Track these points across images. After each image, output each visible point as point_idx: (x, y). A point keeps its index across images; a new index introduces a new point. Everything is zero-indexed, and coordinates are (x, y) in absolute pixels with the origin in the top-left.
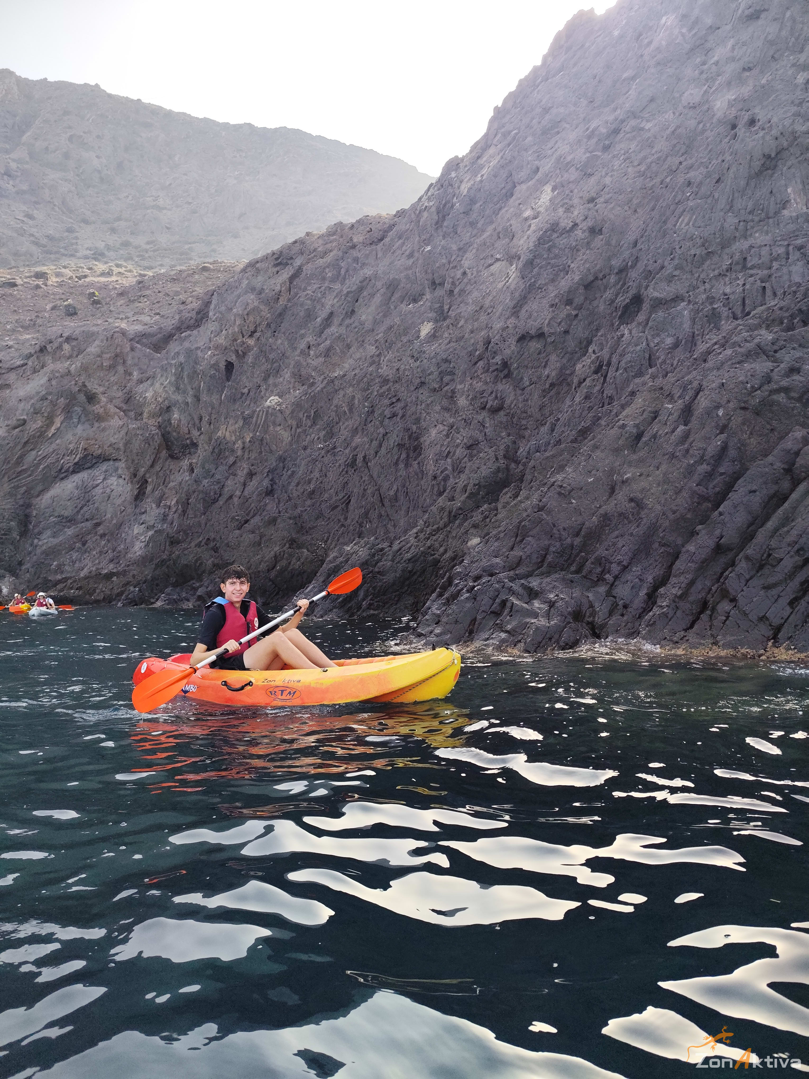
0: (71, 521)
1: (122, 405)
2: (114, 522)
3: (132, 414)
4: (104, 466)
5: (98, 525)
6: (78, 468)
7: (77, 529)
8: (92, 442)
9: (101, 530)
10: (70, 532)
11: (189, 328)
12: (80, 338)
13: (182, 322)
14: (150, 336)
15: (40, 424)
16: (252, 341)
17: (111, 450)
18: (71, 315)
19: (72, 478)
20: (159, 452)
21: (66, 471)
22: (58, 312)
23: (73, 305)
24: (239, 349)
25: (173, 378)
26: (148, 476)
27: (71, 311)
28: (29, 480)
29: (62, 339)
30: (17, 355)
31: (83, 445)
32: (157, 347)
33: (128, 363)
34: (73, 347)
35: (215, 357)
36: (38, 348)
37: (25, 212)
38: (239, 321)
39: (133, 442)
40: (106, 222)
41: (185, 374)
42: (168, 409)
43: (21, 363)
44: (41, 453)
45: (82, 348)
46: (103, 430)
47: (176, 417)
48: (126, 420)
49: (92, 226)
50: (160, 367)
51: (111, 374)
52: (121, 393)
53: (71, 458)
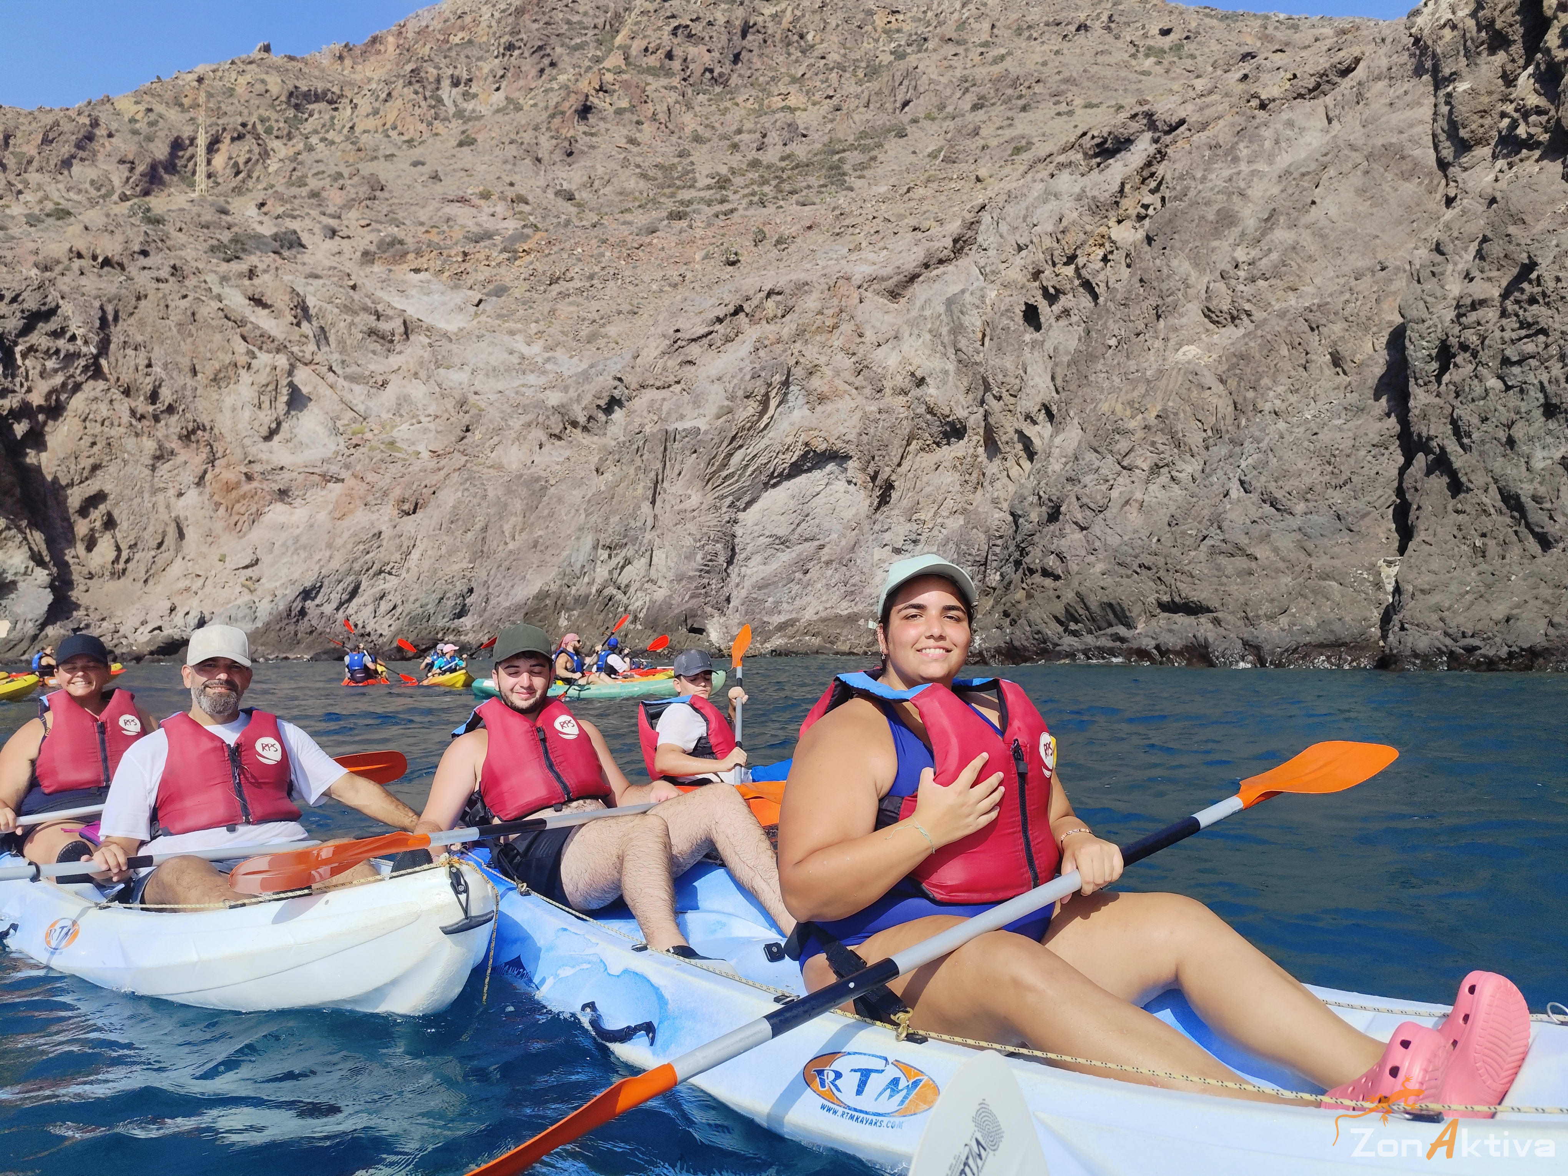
0: (784, 542)
1: (852, 379)
2: (843, 543)
3: (868, 391)
4: (831, 467)
5: (821, 547)
6: (796, 470)
7: (794, 555)
8: (816, 433)
9: (825, 554)
10: (786, 557)
11: (941, 262)
12: (788, 291)
13: (930, 255)
14: (883, 279)
15: (750, 411)
16: (1070, 270)
17: (839, 444)
18: (733, 264)
19: (786, 484)
20: (908, 444)
21: (780, 475)
22: (712, 262)
23: (734, 250)
24: (1049, 284)
25: (928, 337)
26: (893, 478)
27: (733, 258)
28: (736, 486)
29: (762, 295)
30: (698, 320)
31: (804, 438)
32: (894, 295)
33: (859, 318)
34: (778, 303)
35: (1008, 299)
36: (731, 308)
37: (627, 137)
38: (1048, 242)
39: (872, 431)
40: (724, 137)
41: (944, 330)
42: (921, 382)
43: (707, 330)
44: (752, 451)
45: (790, 303)
46: (829, 416)
47: (932, 392)
48: (860, 400)
49: (708, 145)
50: (907, 322)
51: (835, 337)
52: (848, 363)
53: (788, 456)
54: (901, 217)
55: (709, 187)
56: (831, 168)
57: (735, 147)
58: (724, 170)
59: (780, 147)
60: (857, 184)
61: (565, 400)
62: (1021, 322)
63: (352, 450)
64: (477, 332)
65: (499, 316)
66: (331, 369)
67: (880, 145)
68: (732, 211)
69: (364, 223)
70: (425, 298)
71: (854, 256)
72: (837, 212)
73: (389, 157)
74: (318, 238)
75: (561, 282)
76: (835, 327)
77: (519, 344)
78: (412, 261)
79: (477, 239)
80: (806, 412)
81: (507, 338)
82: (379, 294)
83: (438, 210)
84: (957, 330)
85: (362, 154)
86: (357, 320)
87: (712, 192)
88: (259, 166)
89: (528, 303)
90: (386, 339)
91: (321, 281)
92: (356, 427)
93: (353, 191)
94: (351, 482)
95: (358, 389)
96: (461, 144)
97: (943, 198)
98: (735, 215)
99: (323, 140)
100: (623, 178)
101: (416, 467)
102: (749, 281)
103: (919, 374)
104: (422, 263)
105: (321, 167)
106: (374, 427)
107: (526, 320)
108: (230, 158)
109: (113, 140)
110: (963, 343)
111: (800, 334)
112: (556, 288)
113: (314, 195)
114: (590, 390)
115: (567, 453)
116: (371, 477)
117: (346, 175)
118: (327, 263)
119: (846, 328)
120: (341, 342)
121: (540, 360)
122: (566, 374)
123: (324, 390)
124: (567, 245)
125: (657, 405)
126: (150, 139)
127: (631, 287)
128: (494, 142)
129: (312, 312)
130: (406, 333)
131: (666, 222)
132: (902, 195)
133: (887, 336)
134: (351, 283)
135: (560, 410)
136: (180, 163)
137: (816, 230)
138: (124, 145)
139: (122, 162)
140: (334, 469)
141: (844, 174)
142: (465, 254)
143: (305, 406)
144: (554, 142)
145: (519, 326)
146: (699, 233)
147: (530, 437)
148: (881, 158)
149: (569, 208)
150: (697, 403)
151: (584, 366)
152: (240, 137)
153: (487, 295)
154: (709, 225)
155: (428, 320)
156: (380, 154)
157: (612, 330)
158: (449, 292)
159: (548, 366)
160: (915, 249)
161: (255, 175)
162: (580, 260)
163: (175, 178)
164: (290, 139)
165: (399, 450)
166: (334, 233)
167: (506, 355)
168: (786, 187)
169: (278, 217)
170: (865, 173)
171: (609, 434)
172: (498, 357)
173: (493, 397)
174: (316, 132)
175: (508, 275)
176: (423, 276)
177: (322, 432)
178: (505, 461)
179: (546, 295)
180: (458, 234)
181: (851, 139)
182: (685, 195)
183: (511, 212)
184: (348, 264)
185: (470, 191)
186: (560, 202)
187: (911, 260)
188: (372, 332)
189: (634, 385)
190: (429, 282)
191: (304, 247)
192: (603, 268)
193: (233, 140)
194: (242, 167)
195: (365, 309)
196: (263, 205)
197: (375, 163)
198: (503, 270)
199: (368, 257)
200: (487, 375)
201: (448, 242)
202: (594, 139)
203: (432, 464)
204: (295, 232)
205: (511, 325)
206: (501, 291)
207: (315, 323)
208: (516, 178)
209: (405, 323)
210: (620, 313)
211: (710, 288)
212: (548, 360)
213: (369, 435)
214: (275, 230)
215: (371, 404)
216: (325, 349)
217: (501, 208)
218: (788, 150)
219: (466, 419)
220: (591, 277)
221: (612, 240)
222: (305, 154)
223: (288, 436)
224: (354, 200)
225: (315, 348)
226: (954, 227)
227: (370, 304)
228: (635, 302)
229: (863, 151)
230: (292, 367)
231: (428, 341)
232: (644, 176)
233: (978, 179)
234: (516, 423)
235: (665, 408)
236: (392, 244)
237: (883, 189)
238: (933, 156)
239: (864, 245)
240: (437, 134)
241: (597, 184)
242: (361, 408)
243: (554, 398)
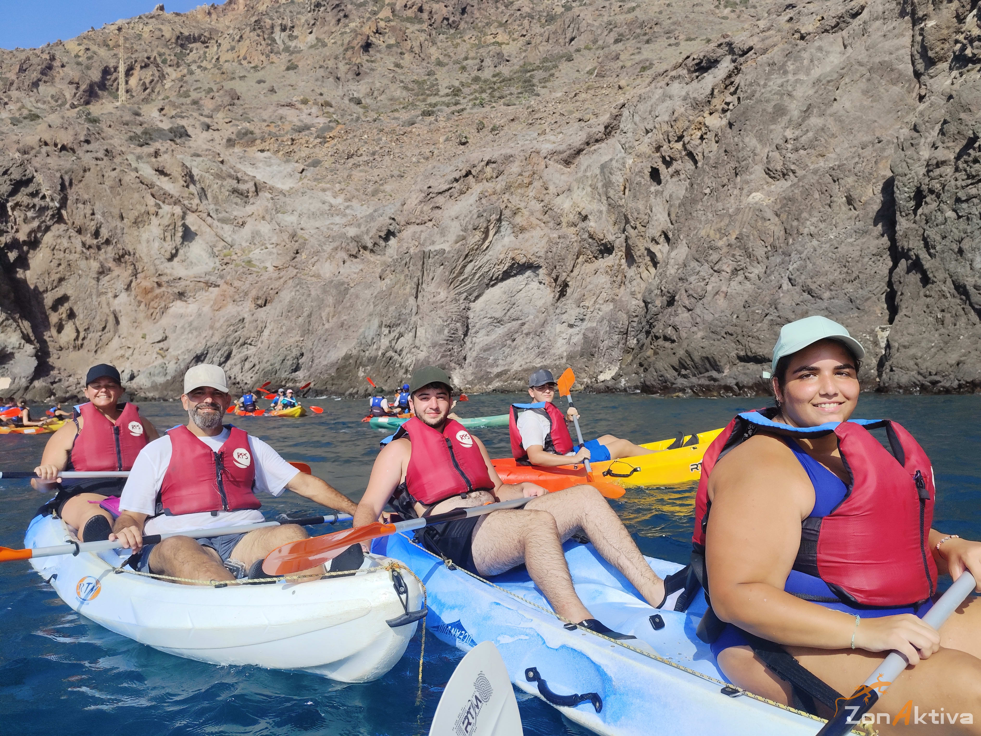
0: (500, 322)
1: (541, 217)
2: (537, 321)
3: (551, 224)
4: (529, 273)
5: (523, 324)
6: (506, 275)
7: (506, 329)
8: (519, 252)
9: (525, 329)
10: (501, 331)
11: (597, 141)
12: (499, 161)
13: (589, 136)
14: (560, 153)
15: (477, 238)
16: (679, 146)
17: (534, 259)
18: (464, 144)
19: (500, 285)
20: (578, 258)
21: (497, 279)
22: (451, 143)
23: (464, 135)
24: (666, 154)
25: (589, 189)
26: (568, 279)
27: (464, 140)
28: (469, 286)
29: (483, 163)
30: (443, 180)
31: (511, 255)
32: (567, 162)
33: (545, 179)
34: (493, 169)
35: (640, 164)
36: (464, 172)
37: (394, 63)
38: (665, 127)
39: (554, 250)
40: (456, 62)
41: (600, 185)
42: (585, 218)
43: (448, 186)
44: (478, 264)
45: (501, 169)
46: (527, 240)
47: (592, 224)
48: (547, 230)
49: (446, 68)
50: (576, 180)
51: (530, 190)
52: (538, 206)
53: (501, 267)
54: (571, 112)
55: (447, 95)
56: (525, 82)
57: (464, 68)
58: (457, 84)
59: (492, 68)
60: (542, 91)
61: (359, 233)
62: (649, 179)
63: (224, 267)
64: (302, 190)
65: (315, 180)
66: (209, 215)
67: (556, 67)
68: (463, 110)
69: (227, 120)
70: (268, 168)
71: (541, 138)
72: (530, 110)
73: (242, 78)
74: (199, 130)
75: (355, 157)
76: (530, 183)
77: (328, 197)
78: (259, 144)
79: (300, 130)
80: (512, 238)
81: (321, 194)
82: (239, 166)
83: (275, 111)
84: (608, 184)
85: (225, 76)
86: (225, 183)
87: (449, 98)
88: (159, 85)
89: (334, 171)
90: (243, 195)
91: (201, 159)
92: (226, 251)
93: (220, 100)
94: (224, 287)
95: (227, 227)
96: (288, 69)
97: (598, 100)
98: (465, 112)
99: (200, 67)
100: (392, 89)
101: (265, 276)
102: (475, 155)
103: (584, 213)
104: (265, 146)
105: (199, 85)
106: (237, 251)
107: (332, 182)
108: (140, 80)
109: (65, 69)
110: (611, 193)
111: (508, 188)
112: (351, 161)
113: (195, 103)
114: (374, 226)
115: (361, 266)
116: (236, 283)
117: (215, 90)
118: (205, 147)
119: (537, 184)
120: (215, 198)
121: (342, 207)
122: (359, 216)
123: (205, 228)
124: (358, 133)
125: (417, 235)
126: (88, 68)
127: (399, 160)
128: (309, 67)
129: (196, 178)
130: (256, 191)
131: (420, 118)
132: (571, 98)
133: (563, 189)
134: (221, 159)
135: (356, 239)
136: (108, 83)
137: (517, 122)
138: (72, 72)
139: (71, 83)
140: (213, 279)
141: (534, 85)
142: (293, 140)
143: (193, 239)
144: (348, 66)
145: (328, 185)
146: (442, 124)
147: (337, 257)
148: (557, 74)
149: (359, 110)
150: (443, 233)
151: (370, 211)
152: (146, 66)
153: (307, 166)
154: (448, 119)
155: (270, 183)
156: (236, 75)
157: (388, 188)
158: (283, 164)
159: (348, 211)
160: (580, 133)
161: (156, 90)
162: (366, 143)
163: (106, 93)
164: (178, 67)
165: (254, 266)
166: (208, 127)
167: (320, 205)
168: (497, 94)
169: (172, 117)
170: (547, 84)
171: (387, 254)
172: (315, 206)
173: (313, 231)
174: (195, 62)
175: (321, 153)
176: (266, 154)
177: (205, 256)
178: (321, 272)
179: (346, 166)
180: (288, 127)
181: (538, 63)
182: (432, 100)
183: (320, 113)
184: (218, 147)
185: (294, 99)
186: (353, 106)
187: (578, 140)
188: (235, 191)
189: (403, 223)
190: (270, 158)
191: (189, 136)
192: (381, 148)
193: (142, 68)
194: (148, 85)
195: (230, 176)
196: (162, 109)
197: (233, 82)
198: (317, 150)
199: (230, 143)
200: (309, 217)
201: (282, 132)
202: (373, 64)
203: (275, 275)
204: (183, 127)
205: (323, 185)
206: (316, 163)
207: (198, 185)
208: (324, 90)
209: (255, 184)
210: (392, 176)
211: (449, 160)
212: (348, 207)
213: (234, 257)
214: (170, 126)
215: (235, 237)
216: (205, 202)
217: (314, 110)
218: (497, 70)
219: (296, 246)
220: (374, 154)
221: (386, 130)
222: (188, 76)
223: (183, 258)
224: (220, 106)
225: (199, 201)
226: (605, 118)
227: (233, 173)
228: (402, 169)
229: (545, 71)
230: (185, 214)
231: (270, 196)
232: (406, 88)
233: (620, 88)
234: (328, 248)
235: (423, 237)
236: (246, 134)
237: (559, 94)
238: (590, 73)
239: (547, 131)
240: (272, 63)
241: (376, 93)
242: (229, 240)
243: (352, 232)
